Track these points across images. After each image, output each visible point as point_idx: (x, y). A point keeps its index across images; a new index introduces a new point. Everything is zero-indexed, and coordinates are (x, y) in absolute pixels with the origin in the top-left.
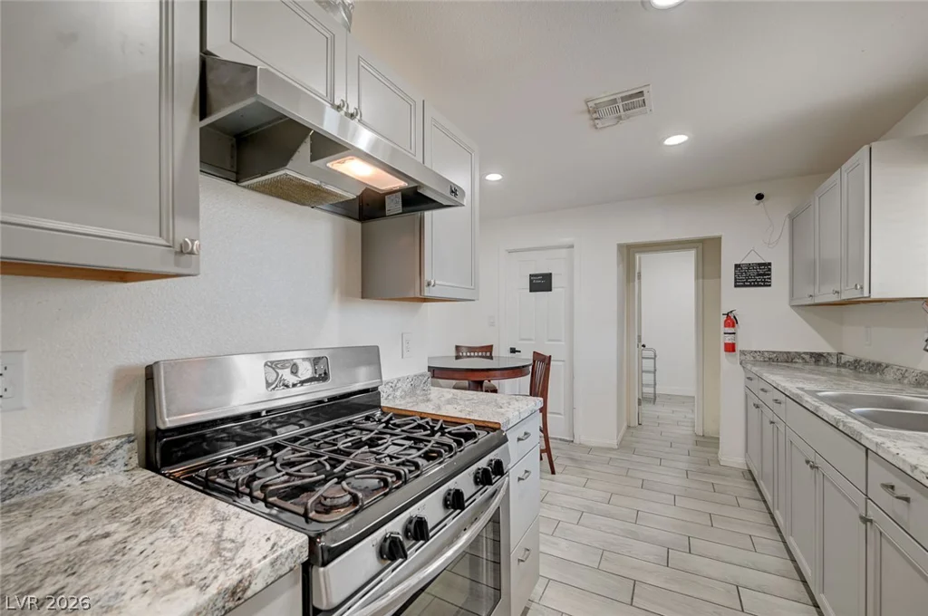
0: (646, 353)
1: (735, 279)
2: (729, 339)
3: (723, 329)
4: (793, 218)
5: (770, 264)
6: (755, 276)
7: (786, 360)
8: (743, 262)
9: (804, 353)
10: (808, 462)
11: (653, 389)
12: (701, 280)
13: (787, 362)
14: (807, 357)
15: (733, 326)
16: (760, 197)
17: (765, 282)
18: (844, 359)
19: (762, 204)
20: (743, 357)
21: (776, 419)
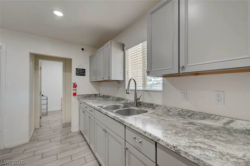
0: (43, 98)
1: (76, 73)
2: (74, 92)
3: (72, 88)
4: (90, 57)
5: (85, 69)
6: (81, 72)
7: (89, 96)
8: (78, 68)
9: (93, 94)
10: (104, 130)
11: (46, 111)
12: (65, 73)
13: (89, 97)
14: (93, 95)
15: (76, 87)
16: (83, 49)
17: (84, 74)
18: (101, 95)
19: (83, 52)
20: (78, 97)
21: (90, 116)
